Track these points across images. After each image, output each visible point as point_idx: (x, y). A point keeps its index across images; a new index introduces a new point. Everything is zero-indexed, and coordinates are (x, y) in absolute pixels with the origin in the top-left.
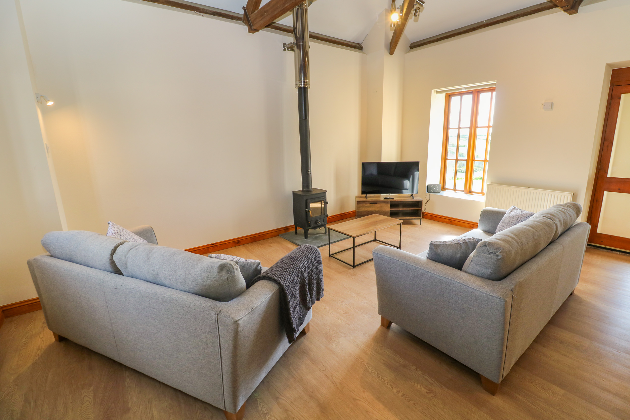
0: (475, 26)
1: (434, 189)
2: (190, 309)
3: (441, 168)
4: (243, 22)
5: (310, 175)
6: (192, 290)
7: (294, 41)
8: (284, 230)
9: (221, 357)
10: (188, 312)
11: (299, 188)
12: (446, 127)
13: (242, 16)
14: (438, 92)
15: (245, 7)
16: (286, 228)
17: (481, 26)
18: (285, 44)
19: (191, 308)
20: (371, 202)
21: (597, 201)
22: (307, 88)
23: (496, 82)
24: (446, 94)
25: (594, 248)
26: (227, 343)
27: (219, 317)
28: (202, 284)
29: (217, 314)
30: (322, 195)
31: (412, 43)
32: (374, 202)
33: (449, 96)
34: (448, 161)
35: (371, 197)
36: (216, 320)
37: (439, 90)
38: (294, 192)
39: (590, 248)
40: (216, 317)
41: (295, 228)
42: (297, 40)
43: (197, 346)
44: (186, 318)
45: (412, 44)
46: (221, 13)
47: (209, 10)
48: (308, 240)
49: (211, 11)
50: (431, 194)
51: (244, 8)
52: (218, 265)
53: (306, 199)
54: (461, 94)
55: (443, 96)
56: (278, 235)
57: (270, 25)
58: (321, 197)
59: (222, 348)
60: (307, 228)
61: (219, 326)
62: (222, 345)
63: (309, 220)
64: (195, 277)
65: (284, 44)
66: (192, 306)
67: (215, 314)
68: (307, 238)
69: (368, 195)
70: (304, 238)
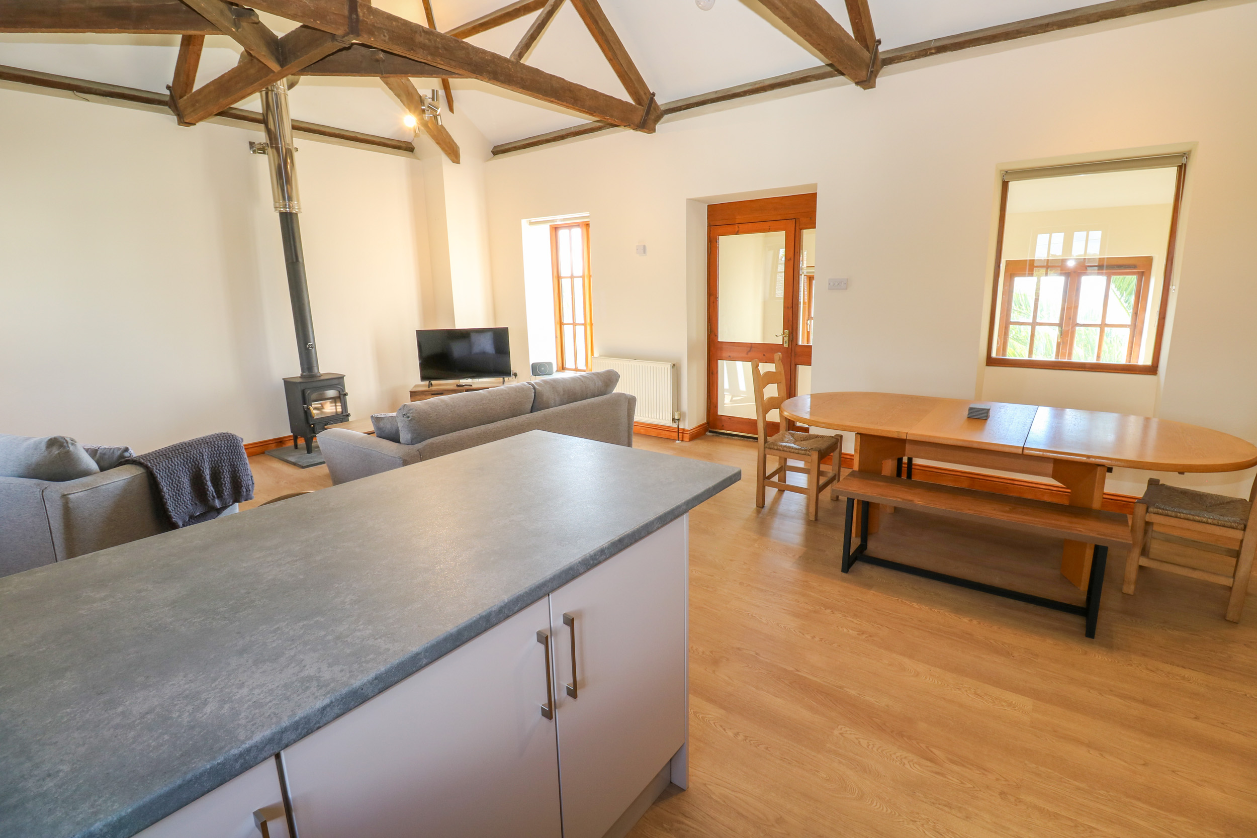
0: (563, 133)
1: (543, 369)
2: (9, 491)
3: (556, 337)
4: (170, 107)
5: (313, 350)
6: (15, 473)
7: (266, 140)
8: (274, 444)
9: (53, 543)
10: (8, 496)
11: (295, 371)
12: (555, 274)
13: (167, 99)
14: (531, 223)
15: (171, 85)
16: (279, 440)
17: (569, 133)
18: (254, 143)
19: (10, 489)
20: (433, 393)
21: (712, 373)
22: (296, 214)
23: (589, 215)
24: (550, 225)
25: (716, 436)
26: (57, 523)
27: (44, 494)
28: (27, 463)
29: (42, 490)
30: (336, 382)
31: (495, 145)
32: (438, 392)
33: (555, 229)
34: (565, 326)
35: (436, 385)
36: (42, 497)
37: (533, 220)
38: (288, 380)
39: (713, 435)
40: (41, 494)
41: (293, 441)
42: (270, 139)
43: (23, 537)
44: (7, 503)
45: (495, 147)
46: (125, 94)
47: (100, 90)
48: (312, 455)
49: (104, 91)
50: (537, 376)
51: (168, 87)
52: (47, 440)
53: (303, 388)
54: (570, 226)
55: (546, 228)
56: (263, 453)
57: (226, 113)
58: (335, 386)
59: (52, 530)
60: (309, 436)
61: (46, 505)
62: (52, 528)
63: (311, 423)
64: (18, 457)
65: (252, 144)
66: (11, 487)
67: (40, 491)
68: (312, 452)
69: (433, 382)
70: (306, 452)
